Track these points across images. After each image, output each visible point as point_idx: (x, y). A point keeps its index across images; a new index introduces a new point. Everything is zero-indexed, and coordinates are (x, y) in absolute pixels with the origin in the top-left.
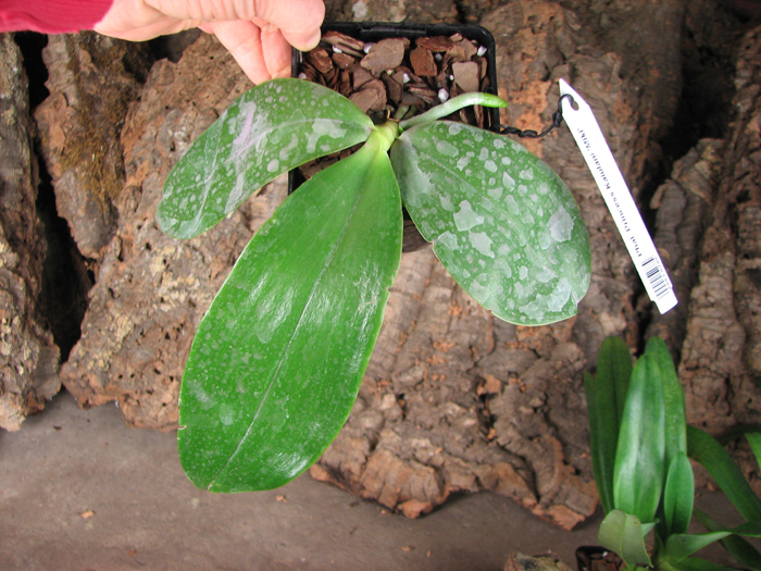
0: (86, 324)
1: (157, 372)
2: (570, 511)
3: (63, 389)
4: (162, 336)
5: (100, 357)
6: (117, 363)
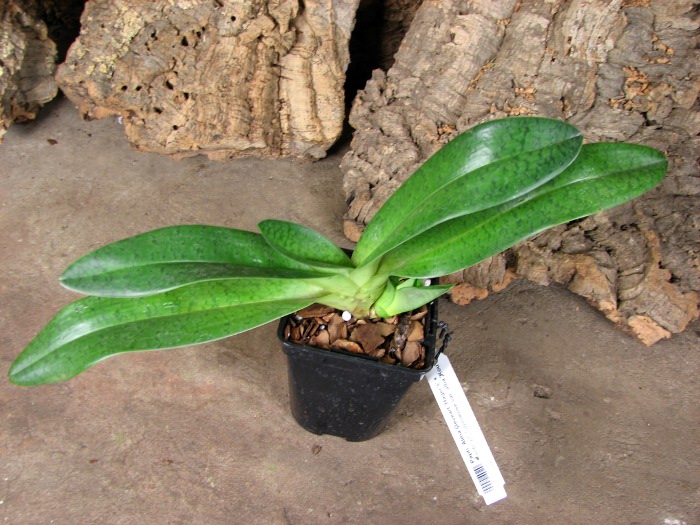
0: (87, 18)
1: (170, 87)
2: (654, 324)
3: (61, 95)
4: (177, 41)
5: (103, 60)
6: (121, 70)
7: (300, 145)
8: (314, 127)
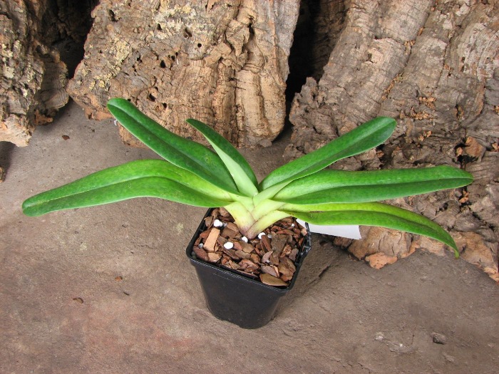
0: (89, 45)
1: (152, 99)
3: (71, 100)
4: (157, 64)
5: (102, 77)
6: (115, 86)
7: (252, 138)
8: (263, 125)
